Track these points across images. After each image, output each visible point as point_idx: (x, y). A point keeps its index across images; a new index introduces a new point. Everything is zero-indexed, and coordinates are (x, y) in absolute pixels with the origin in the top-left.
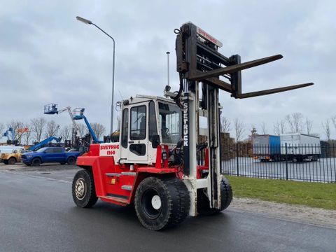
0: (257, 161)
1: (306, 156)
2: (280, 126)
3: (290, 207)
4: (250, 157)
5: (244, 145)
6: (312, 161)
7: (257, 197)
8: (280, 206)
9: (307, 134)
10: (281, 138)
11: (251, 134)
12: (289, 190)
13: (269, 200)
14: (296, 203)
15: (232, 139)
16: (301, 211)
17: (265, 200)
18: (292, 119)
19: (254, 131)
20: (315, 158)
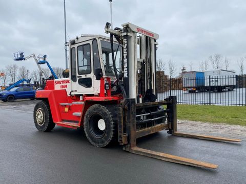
0: (186, 92)
1: (225, 87)
2: (204, 65)
3: (212, 125)
4: (180, 89)
5: (176, 81)
6: (229, 90)
7: (186, 118)
8: (204, 124)
9: (225, 69)
10: (205, 74)
11: (181, 72)
12: (212, 112)
13: (196, 121)
14: (218, 122)
15: (166, 76)
16: (222, 128)
17: (193, 120)
18: (214, 59)
19: (183, 69)
20: (231, 88)
